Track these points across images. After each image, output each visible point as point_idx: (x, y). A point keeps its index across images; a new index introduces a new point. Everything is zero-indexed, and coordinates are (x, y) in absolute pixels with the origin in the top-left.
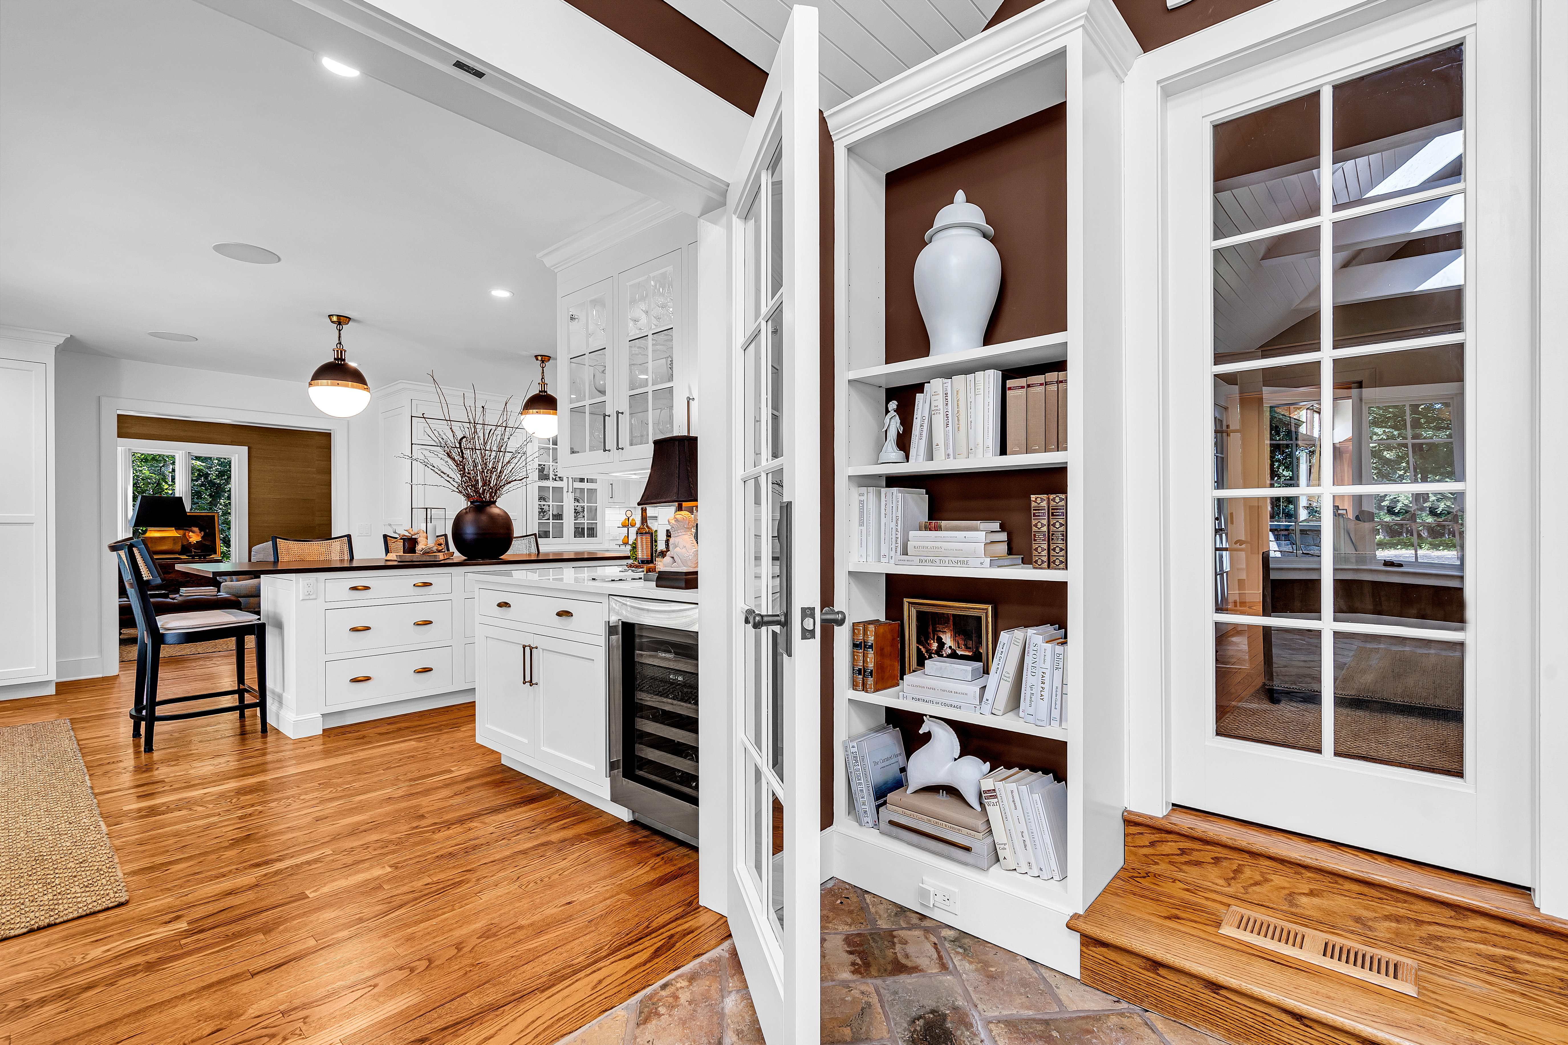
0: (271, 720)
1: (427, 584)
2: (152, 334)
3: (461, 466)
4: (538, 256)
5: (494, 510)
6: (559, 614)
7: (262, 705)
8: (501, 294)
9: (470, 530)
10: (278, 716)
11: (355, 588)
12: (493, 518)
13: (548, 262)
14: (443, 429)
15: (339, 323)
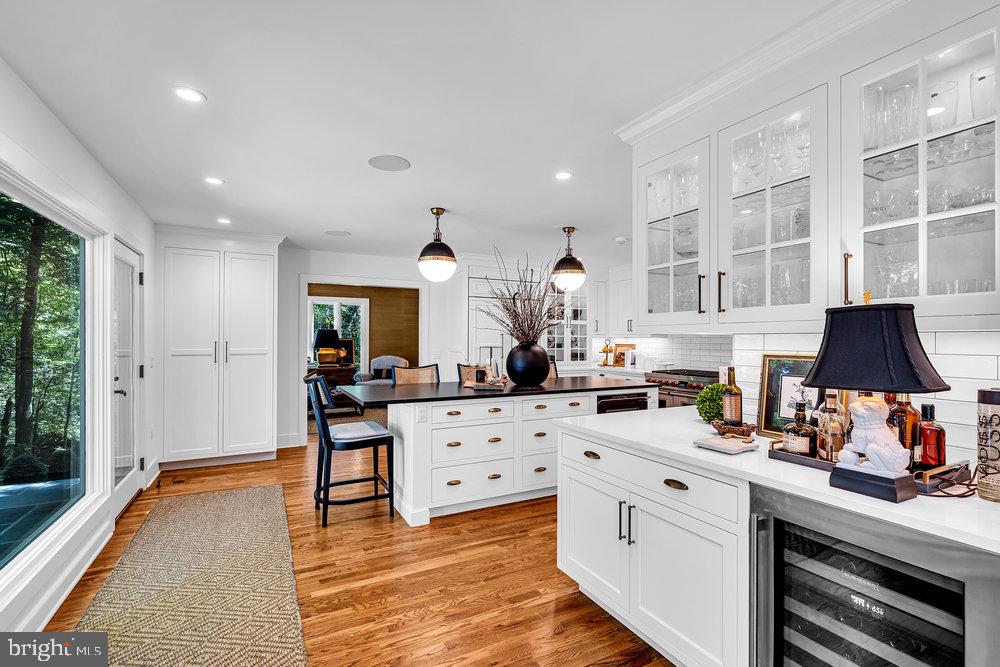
0: (396, 506)
1: (497, 410)
2: (327, 233)
3: (515, 316)
4: (615, 133)
5: (536, 348)
6: (668, 482)
7: (391, 496)
8: (563, 176)
9: (519, 364)
10: (400, 504)
11: (450, 414)
12: (535, 354)
13: (624, 137)
14: (501, 287)
15: (438, 214)
